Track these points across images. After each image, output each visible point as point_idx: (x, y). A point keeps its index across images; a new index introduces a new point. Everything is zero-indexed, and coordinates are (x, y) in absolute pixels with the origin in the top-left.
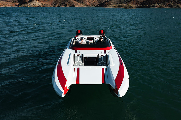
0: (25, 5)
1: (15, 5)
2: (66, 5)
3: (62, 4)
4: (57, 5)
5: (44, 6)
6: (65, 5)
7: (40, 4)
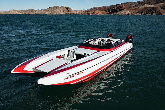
0: (117, 13)
1: (107, 13)
2: (153, 13)
3: (149, 12)
4: (143, 13)
5: (133, 14)
6: (151, 13)
7: (129, 12)
